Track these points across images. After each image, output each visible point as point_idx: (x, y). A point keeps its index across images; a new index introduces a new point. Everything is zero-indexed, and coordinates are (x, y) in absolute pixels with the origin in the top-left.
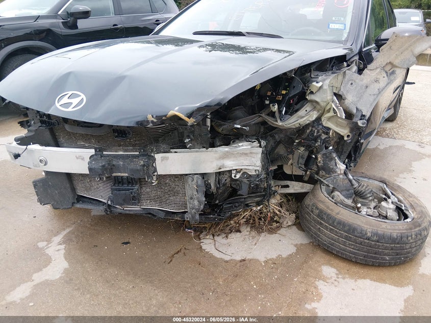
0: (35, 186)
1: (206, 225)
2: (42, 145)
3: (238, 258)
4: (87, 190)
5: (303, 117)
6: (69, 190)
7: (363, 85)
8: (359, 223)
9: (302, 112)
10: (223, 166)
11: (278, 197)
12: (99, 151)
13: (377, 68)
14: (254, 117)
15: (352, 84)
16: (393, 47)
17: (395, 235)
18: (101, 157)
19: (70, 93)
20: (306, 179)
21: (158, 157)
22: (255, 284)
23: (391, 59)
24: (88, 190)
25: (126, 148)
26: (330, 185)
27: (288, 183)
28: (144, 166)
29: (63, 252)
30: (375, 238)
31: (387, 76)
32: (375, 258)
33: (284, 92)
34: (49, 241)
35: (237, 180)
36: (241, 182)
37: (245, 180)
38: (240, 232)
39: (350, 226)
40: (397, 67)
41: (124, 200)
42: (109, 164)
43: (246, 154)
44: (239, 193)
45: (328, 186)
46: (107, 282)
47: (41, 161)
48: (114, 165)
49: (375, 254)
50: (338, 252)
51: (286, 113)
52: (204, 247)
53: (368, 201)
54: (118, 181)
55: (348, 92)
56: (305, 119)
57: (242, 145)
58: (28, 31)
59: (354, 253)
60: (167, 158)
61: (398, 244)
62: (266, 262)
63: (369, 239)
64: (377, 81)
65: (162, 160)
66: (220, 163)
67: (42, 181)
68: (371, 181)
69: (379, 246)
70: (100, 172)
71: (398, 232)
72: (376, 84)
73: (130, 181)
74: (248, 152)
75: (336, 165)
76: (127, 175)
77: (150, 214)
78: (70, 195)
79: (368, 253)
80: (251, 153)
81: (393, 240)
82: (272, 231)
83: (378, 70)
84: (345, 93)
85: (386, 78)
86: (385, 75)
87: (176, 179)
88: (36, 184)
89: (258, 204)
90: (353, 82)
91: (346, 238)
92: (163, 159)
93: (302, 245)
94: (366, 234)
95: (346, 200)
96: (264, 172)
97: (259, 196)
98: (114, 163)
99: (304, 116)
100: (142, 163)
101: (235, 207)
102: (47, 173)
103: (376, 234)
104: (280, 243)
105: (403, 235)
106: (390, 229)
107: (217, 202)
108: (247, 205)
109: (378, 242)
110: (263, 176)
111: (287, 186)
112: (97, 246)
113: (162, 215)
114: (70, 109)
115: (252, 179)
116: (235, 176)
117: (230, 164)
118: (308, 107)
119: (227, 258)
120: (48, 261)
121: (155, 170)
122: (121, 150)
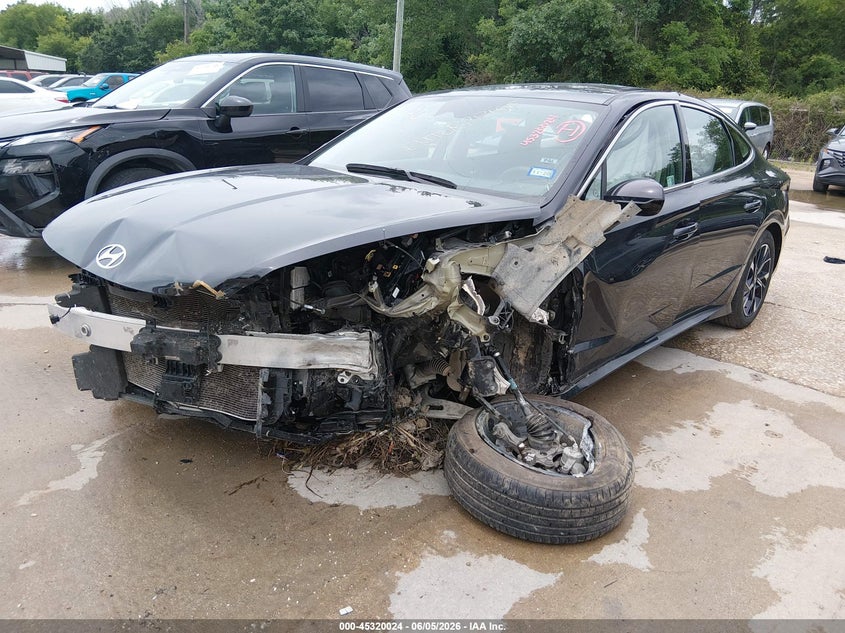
0: (74, 362)
1: (303, 451)
2: (88, 309)
3: (331, 502)
4: (138, 377)
5: (418, 304)
6: (117, 373)
7: (533, 267)
8: (498, 468)
9: (416, 297)
10: (314, 362)
11: (422, 423)
12: (151, 322)
13: (554, 244)
14: (352, 297)
15: (516, 263)
16: (574, 215)
17: (543, 492)
18: (153, 331)
19: (114, 246)
20: (463, 398)
21: (224, 339)
22: (333, 537)
23: (573, 231)
24: (140, 376)
25: (189, 323)
26: (496, 412)
27: (443, 402)
28: (199, 348)
29: (99, 459)
30: (514, 493)
31: (570, 255)
32: (517, 525)
33: (396, 267)
34: (87, 444)
35: (344, 386)
36: (351, 390)
37: (356, 388)
38: (355, 468)
39: (485, 470)
40: (582, 243)
41: (174, 394)
42: (157, 342)
43: (347, 348)
44: (348, 405)
45: (492, 412)
46: (139, 505)
47: (83, 330)
48: (165, 344)
49: (517, 518)
50: (472, 510)
51: (399, 296)
52: (291, 480)
53: (541, 442)
54: (172, 367)
55: (508, 274)
56: (420, 306)
57: (344, 335)
58: (149, 133)
59: (490, 515)
60: (236, 342)
61: (548, 506)
62: (367, 512)
63: (506, 493)
64: (554, 262)
65: (229, 344)
66: (309, 356)
67: (84, 357)
68: (573, 415)
69: (520, 506)
70: (144, 351)
71: (548, 487)
72: (553, 267)
73: (188, 370)
74: (349, 345)
75: (494, 380)
76: (178, 359)
77: (213, 419)
78: (118, 381)
79: (508, 516)
80: (354, 347)
81: (540, 500)
82: (404, 473)
83: (557, 246)
84: (502, 275)
85: (567, 257)
86: (566, 255)
87: (252, 374)
88: (76, 360)
89: (380, 427)
90: (518, 260)
91: (480, 488)
92: (231, 342)
93: (436, 497)
94: (503, 485)
95: (513, 437)
96: (382, 379)
97: (379, 415)
98: (166, 341)
99: (420, 303)
100: (198, 344)
101: (341, 425)
102: (92, 347)
103: (515, 486)
104: (405, 490)
105: (556, 494)
106: (539, 483)
107: (311, 414)
108: (363, 427)
109: (518, 499)
110: (381, 384)
111: (441, 408)
112: (145, 459)
113: (226, 423)
114: (107, 267)
115: (366, 387)
116: (342, 380)
117: (324, 360)
118: (424, 291)
119: (314, 499)
120: (76, 468)
121: (220, 357)
122: (178, 325)
